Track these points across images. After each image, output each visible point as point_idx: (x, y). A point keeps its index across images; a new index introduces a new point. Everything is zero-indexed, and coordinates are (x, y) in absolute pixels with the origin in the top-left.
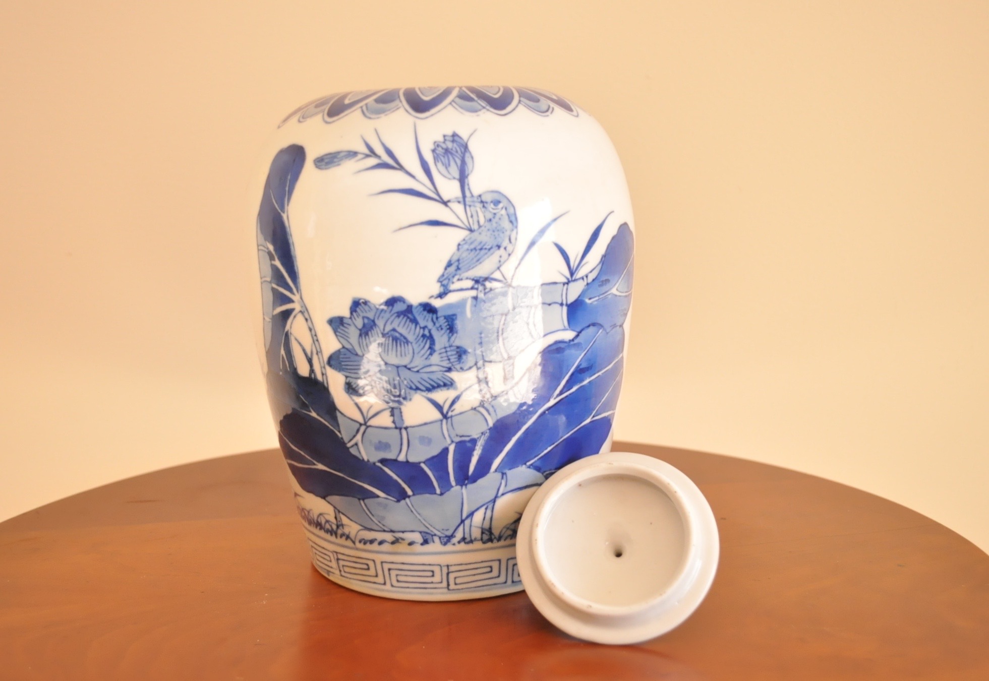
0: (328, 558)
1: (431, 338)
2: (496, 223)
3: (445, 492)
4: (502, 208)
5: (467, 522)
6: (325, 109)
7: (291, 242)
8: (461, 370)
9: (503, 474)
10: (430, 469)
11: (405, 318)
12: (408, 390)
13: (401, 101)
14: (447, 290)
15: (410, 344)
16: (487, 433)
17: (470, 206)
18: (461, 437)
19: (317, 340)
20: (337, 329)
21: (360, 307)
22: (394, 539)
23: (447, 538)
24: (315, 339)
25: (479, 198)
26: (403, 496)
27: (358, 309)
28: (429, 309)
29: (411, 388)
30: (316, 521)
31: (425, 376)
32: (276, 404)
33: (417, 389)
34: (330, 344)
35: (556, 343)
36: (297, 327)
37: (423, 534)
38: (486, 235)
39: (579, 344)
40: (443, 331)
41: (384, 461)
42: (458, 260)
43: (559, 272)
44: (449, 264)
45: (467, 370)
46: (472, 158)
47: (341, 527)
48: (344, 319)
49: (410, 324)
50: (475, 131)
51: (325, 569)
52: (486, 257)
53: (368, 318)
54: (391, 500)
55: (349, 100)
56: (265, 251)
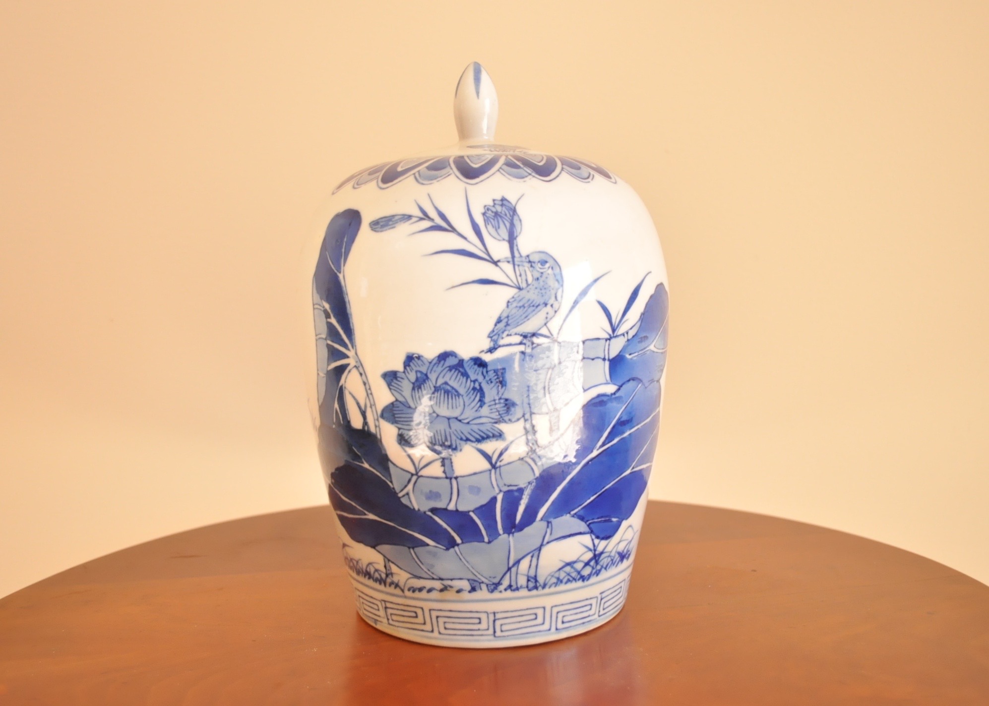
0: (376, 607)
1: (481, 390)
2: (544, 281)
3: (493, 541)
4: (549, 268)
5: (514, 570)
6: (378, 176)
7: (347, 300)
8: (509, 422)
9: (548, 522)
10: (479, 518)
11: (457, 372)
12: (458, 441)
13: (451, 169)
14: (497, 345)
15: (461, 397)
16: (533, 482)
17: (519, 266)
18: (509, 486)
19: (371, 394)
20: (391, 383)
21: (413, 361)
22: (442, 587)
23: (494, 586)
24: (369, 393)
25: (527, 258)
26: (452, 544)
27: (411, 364)
28: (479, 363)
29: (461, 439)
30: (364, 571)
31: (475, 428)
32: (326, 457)
33: (467, 440)
34: (384, 397)
35: (599, 396)
36: (351, 382)
37: (470, 581)
38: (534, 293)
39: (619, 398)
40: (493, 384)
41: (434, 510)
42: (508, 317)
43: (601, 327)
44: (499, 321)
45: (515, 422)
46: (520, 220)
47: (390, 576)
48: (398, 373)
49: (462, 377)
50: (522, 196)
51: (373, 618)
52: (534, 313)
53: (421, 372)
54: (440, 548)
55: (402, 167)
56: (321, 310)
